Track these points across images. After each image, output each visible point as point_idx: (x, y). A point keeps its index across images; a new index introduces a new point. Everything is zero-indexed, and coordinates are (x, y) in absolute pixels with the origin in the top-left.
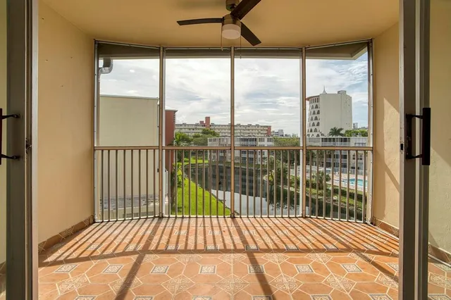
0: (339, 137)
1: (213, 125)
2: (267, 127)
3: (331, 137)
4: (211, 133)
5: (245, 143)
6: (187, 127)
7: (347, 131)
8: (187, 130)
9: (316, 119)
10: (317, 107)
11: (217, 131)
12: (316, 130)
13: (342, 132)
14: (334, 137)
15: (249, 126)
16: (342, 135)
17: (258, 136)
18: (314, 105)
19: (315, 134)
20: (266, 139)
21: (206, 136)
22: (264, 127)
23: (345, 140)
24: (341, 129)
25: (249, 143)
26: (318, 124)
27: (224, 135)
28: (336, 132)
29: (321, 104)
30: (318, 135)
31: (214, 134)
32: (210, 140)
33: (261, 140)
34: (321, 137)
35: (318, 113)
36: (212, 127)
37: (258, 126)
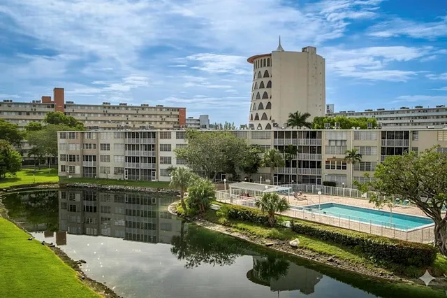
0: (304, 128)
1: (70, 104)
2: (178, 109)
3: (290, 129)
4: (65, 121)
5: (133, 141)
6: (13, 108)
7: (317, 119)
8: (13, 115)
9: (265, 96)
10: (266, 74)
11: (78, 117)
12: (265, 117)
13: (309, 120)
14: (295, 129)
15: (144, 107)
16: (308, 125)
17: (159, 127)
18: (263, 70)
19: (264, 123)
20: (174, 135)
21: (53, 126)
22: (174, 109)
23: (314, 135)
24: (307, 115)
25: (142, 141)
26: (269, 106)
27: (92, 124)
28: (298, 120)
29: (273, 71)
30: (268, 127)
31: (72, 123)
32: (63, 136)
33: (166, 135)
34: (274, 129)
35: (269, 85)
36: (67, 110)
37: (161, 107)
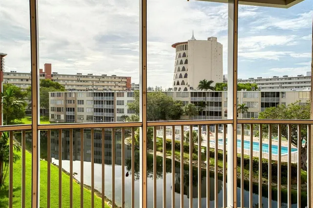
0: (209, 90)
1: (55, 74)
2: (126, 78)
3: (200, 91)
4: (53, 85)
5: (99, 98)
6: (17, 76)
7: (218, 85)
8: (18, 81)
9: (184, 69)
10: (184, 55)
11: (61, 83)
12: (183, 83)
13: (213, 85)
14: (203, 91)
15: (104, 76)
16: (212, 88)
17: (116, 90)
18: (182, 52)
19: (183, 87)
20: (126, 94)
21: (46, 89)
22: (123, 78)
23: (216, 95)
24: (211, 82)
25: (105, 98)
26: (186, 76)
27: (70, 87)
28: (205, 85)
29: (189, 52)
30: (186, 89)
31: (58, 87)
32: (53, 95)
33: (120, 94)
34: (189, 91)
35: (186, 62)
36: (54, 78)
37: (114, 76)
